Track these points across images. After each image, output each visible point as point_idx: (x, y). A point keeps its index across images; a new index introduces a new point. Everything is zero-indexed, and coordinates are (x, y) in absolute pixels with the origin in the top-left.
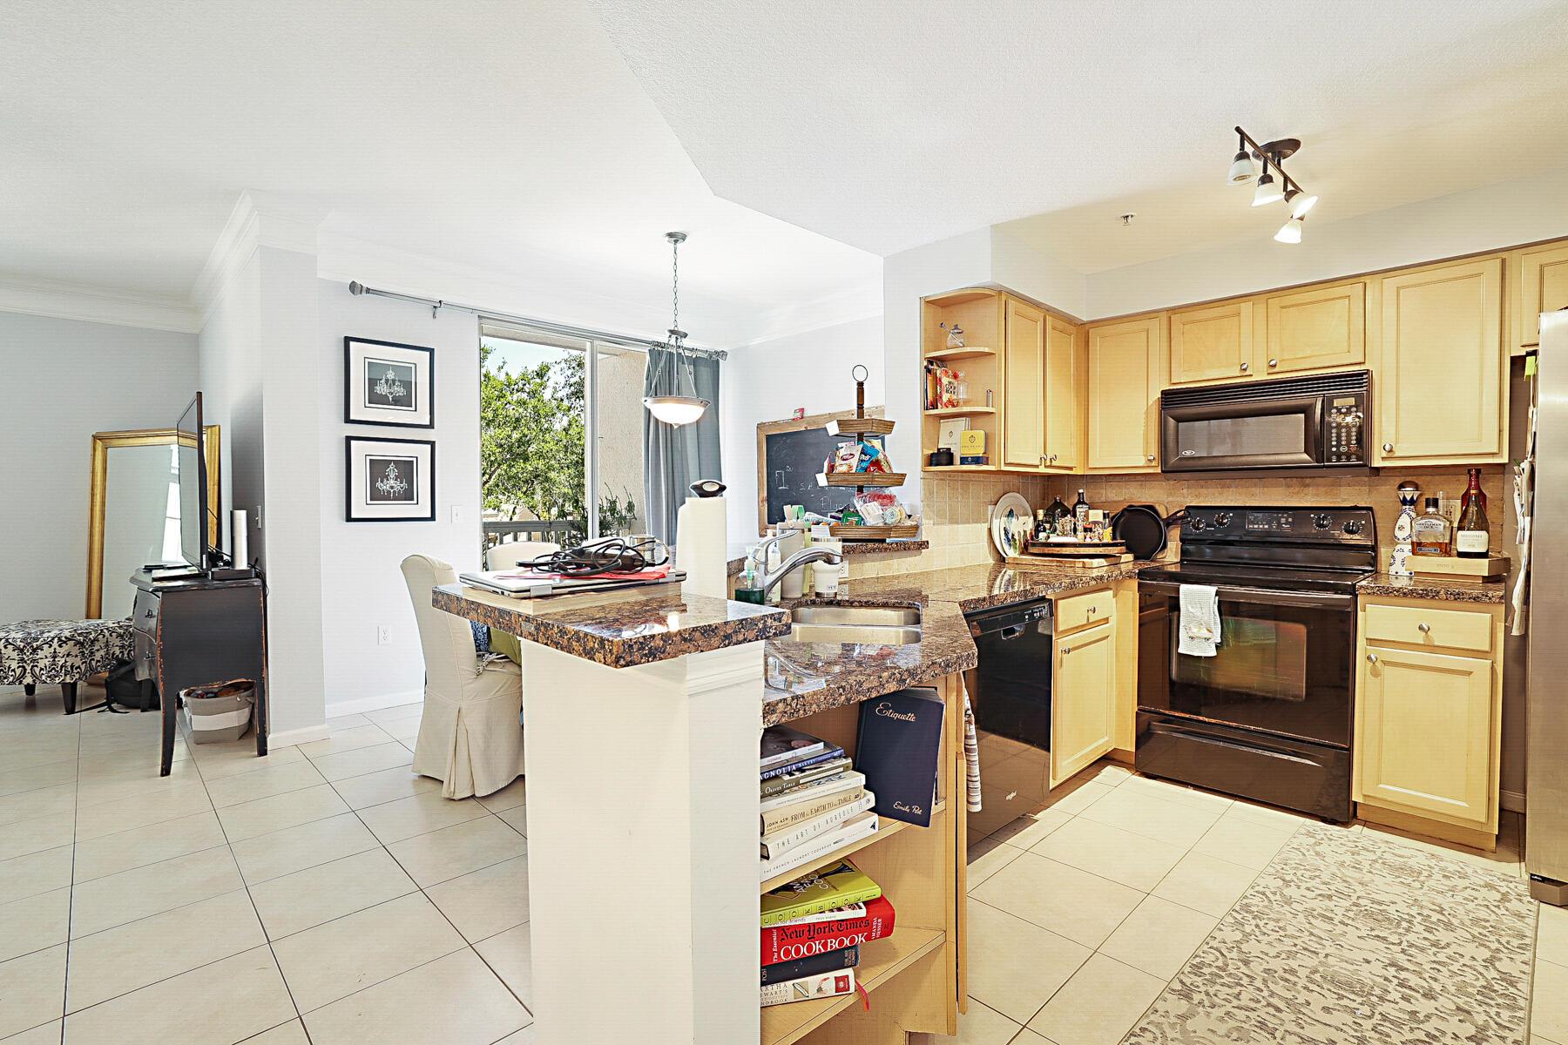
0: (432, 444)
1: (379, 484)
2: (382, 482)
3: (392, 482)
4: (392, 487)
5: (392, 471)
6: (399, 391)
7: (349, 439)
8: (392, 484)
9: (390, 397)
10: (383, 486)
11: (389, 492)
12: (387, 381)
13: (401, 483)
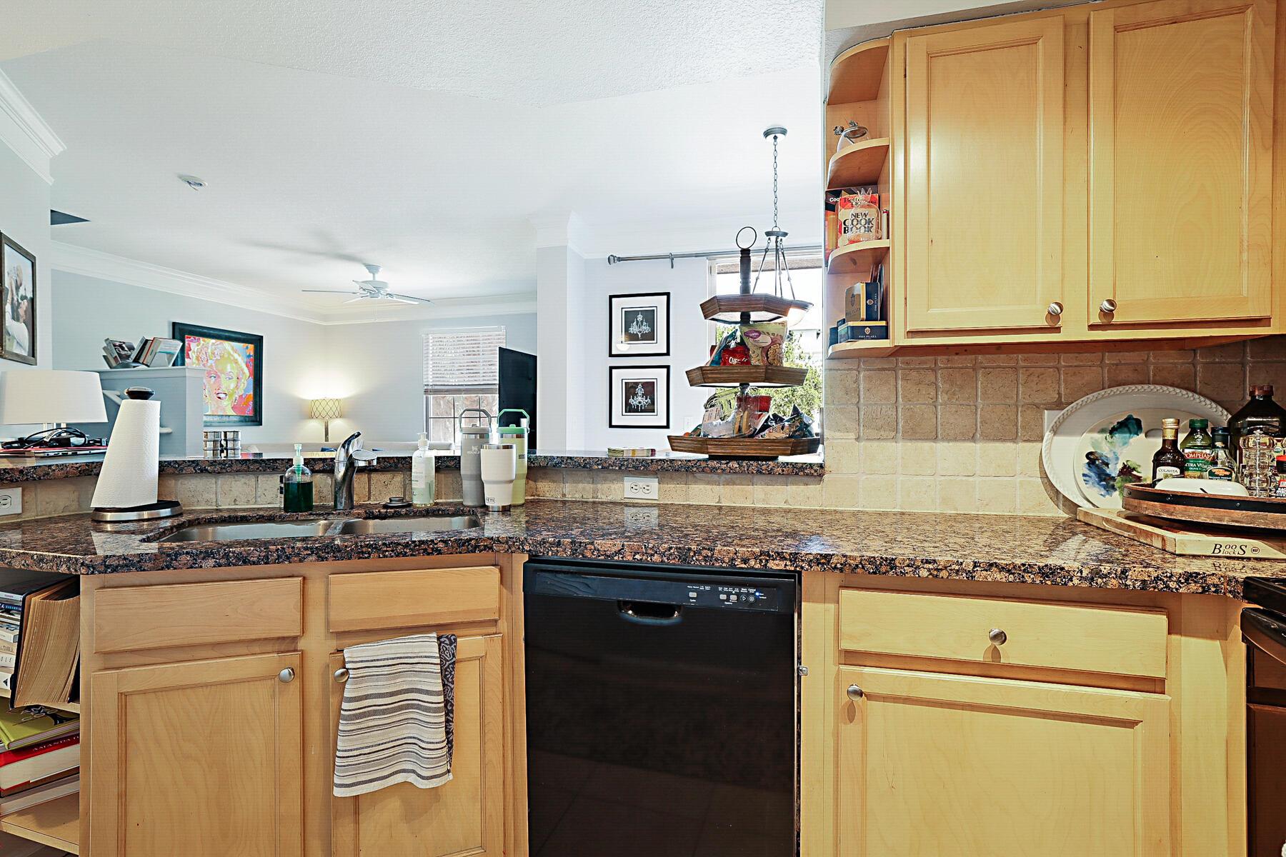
0: (668, 367)
1: (631, 401)
2: (633, 398)
3: (640, 399)
4: (640, 403)
5: (640, 391)
6: (646, 329)
7: (611, 368)
8: (639, 400)
9: (640, 334)
10: (633, 402)
11: (638, 406)
12: (637, 322)
13: (646, 399)
